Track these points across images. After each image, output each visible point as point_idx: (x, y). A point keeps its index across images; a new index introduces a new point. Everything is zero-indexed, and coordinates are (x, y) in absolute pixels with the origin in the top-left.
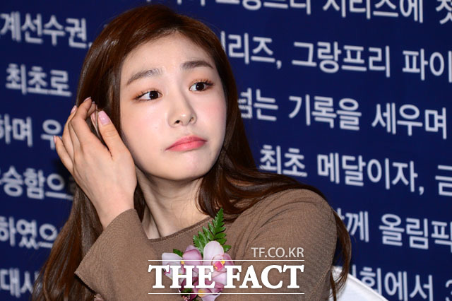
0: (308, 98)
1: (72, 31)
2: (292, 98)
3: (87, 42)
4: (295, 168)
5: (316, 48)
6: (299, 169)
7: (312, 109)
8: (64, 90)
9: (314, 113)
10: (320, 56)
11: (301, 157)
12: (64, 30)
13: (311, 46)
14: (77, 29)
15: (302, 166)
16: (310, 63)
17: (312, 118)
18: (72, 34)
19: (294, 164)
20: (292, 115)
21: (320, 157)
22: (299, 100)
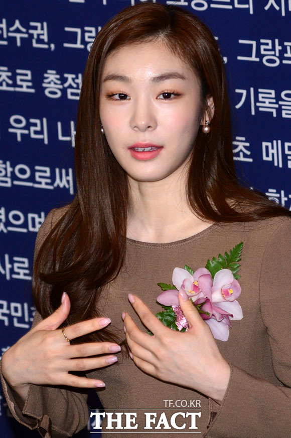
0: (252, 90)
1: (35, 33)
2: (238, 91)
3: (49, 43)
4: (241, 154)
5: (259, 45)
6: (245, 156)
7: (256, 100)
8: (28, 87)
9: (258, 104)
10: (263, 52)
11: (247, 144)
12: (27, 33)
13: (254, 43)
14: (39, 31)
15: (248, 153)
16: (254, 58)
17: (257, 108)
18: (35, 36)
19: (241, 151)
20: (238, 106)
21: (264, 144)
22: (244, 92)
